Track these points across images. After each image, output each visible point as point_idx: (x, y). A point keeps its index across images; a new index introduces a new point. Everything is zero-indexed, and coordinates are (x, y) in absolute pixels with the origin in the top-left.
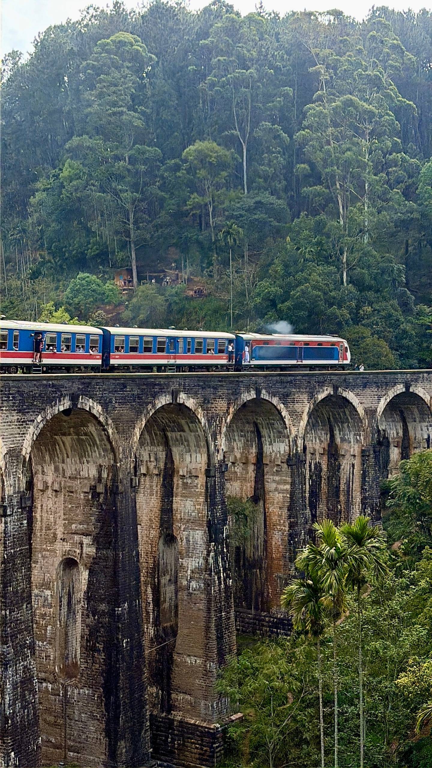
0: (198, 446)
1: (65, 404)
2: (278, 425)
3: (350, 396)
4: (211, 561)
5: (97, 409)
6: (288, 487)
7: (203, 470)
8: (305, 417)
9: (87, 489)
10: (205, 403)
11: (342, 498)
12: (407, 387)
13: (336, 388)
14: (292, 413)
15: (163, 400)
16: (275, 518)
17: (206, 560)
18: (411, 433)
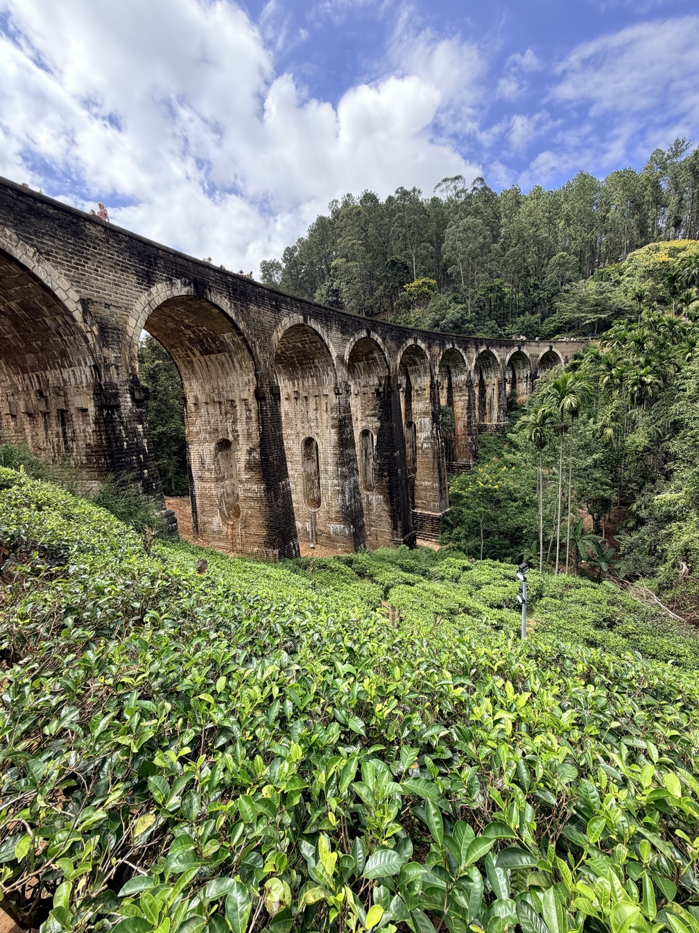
0: (425, 372)
1: (364, 334)
2: (461, 365)
3: (494, 351)
4: (434, 432)
5: (380, 341)
6: (467, 398)
7: (429, 385)
8: (474, 361)
9: (373, 391)
10: (429, 347)
11: (487, 407)
12: (520, 348)
13: (488, 347)
14: (468, 358)
15: (410, 342)
16: (459, 415)
17: (432, 433)
18: (517, 376)
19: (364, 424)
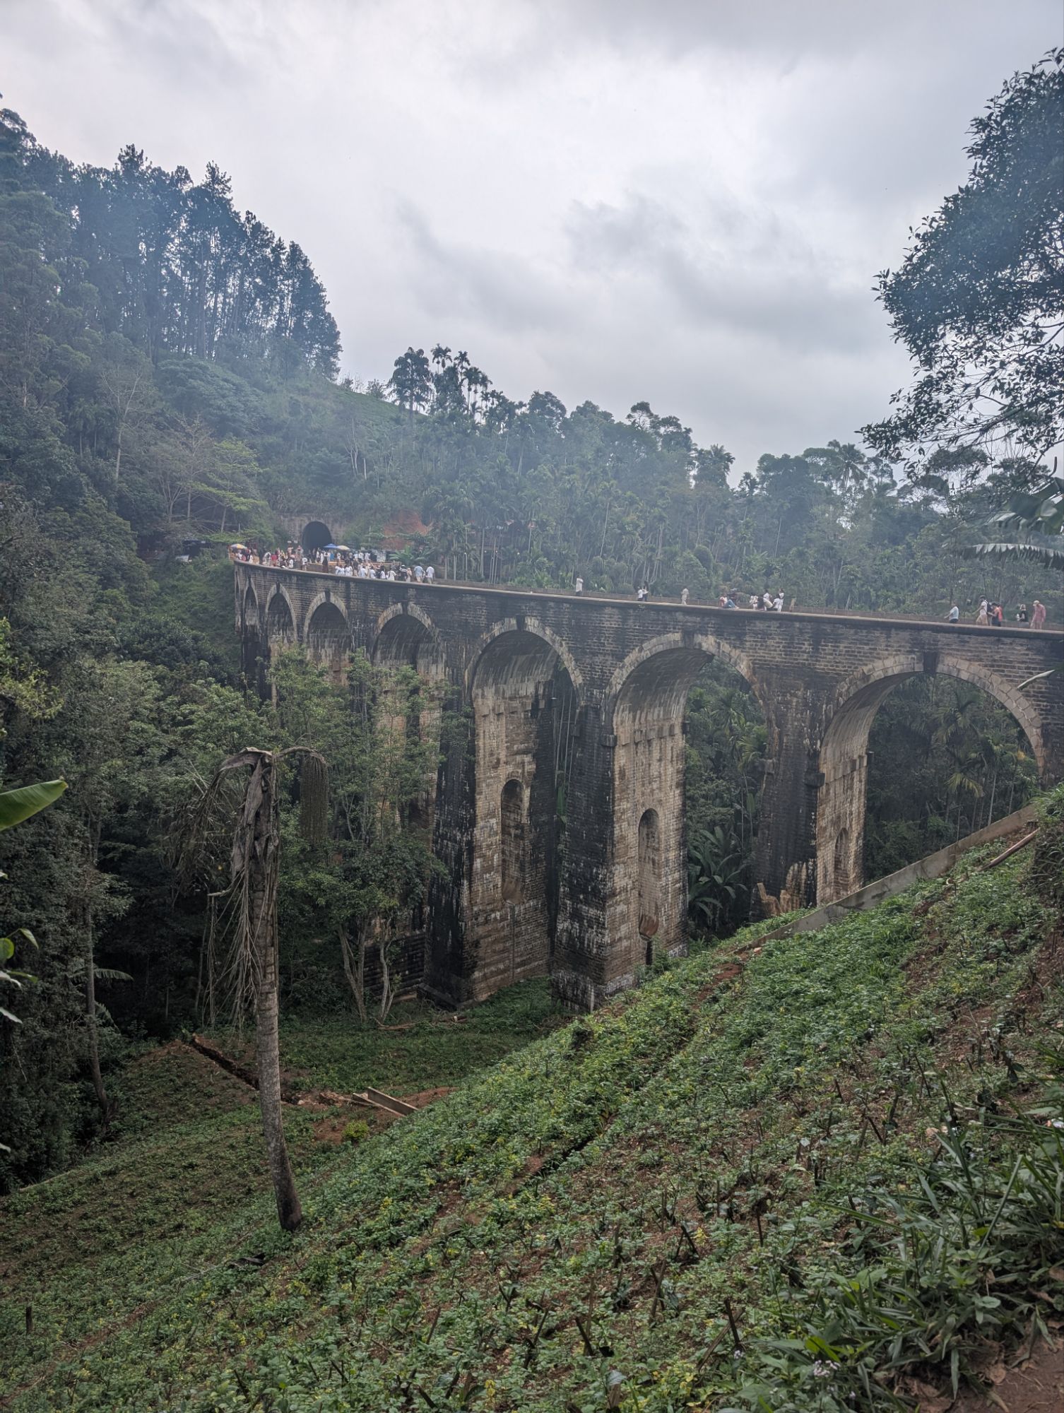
19: (510, 769)
